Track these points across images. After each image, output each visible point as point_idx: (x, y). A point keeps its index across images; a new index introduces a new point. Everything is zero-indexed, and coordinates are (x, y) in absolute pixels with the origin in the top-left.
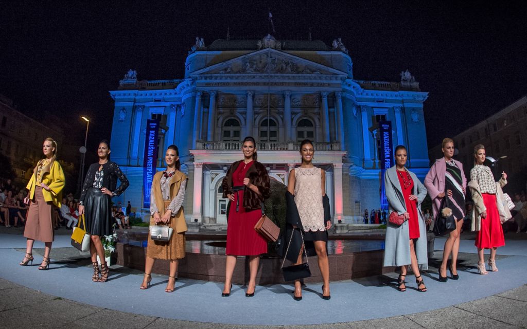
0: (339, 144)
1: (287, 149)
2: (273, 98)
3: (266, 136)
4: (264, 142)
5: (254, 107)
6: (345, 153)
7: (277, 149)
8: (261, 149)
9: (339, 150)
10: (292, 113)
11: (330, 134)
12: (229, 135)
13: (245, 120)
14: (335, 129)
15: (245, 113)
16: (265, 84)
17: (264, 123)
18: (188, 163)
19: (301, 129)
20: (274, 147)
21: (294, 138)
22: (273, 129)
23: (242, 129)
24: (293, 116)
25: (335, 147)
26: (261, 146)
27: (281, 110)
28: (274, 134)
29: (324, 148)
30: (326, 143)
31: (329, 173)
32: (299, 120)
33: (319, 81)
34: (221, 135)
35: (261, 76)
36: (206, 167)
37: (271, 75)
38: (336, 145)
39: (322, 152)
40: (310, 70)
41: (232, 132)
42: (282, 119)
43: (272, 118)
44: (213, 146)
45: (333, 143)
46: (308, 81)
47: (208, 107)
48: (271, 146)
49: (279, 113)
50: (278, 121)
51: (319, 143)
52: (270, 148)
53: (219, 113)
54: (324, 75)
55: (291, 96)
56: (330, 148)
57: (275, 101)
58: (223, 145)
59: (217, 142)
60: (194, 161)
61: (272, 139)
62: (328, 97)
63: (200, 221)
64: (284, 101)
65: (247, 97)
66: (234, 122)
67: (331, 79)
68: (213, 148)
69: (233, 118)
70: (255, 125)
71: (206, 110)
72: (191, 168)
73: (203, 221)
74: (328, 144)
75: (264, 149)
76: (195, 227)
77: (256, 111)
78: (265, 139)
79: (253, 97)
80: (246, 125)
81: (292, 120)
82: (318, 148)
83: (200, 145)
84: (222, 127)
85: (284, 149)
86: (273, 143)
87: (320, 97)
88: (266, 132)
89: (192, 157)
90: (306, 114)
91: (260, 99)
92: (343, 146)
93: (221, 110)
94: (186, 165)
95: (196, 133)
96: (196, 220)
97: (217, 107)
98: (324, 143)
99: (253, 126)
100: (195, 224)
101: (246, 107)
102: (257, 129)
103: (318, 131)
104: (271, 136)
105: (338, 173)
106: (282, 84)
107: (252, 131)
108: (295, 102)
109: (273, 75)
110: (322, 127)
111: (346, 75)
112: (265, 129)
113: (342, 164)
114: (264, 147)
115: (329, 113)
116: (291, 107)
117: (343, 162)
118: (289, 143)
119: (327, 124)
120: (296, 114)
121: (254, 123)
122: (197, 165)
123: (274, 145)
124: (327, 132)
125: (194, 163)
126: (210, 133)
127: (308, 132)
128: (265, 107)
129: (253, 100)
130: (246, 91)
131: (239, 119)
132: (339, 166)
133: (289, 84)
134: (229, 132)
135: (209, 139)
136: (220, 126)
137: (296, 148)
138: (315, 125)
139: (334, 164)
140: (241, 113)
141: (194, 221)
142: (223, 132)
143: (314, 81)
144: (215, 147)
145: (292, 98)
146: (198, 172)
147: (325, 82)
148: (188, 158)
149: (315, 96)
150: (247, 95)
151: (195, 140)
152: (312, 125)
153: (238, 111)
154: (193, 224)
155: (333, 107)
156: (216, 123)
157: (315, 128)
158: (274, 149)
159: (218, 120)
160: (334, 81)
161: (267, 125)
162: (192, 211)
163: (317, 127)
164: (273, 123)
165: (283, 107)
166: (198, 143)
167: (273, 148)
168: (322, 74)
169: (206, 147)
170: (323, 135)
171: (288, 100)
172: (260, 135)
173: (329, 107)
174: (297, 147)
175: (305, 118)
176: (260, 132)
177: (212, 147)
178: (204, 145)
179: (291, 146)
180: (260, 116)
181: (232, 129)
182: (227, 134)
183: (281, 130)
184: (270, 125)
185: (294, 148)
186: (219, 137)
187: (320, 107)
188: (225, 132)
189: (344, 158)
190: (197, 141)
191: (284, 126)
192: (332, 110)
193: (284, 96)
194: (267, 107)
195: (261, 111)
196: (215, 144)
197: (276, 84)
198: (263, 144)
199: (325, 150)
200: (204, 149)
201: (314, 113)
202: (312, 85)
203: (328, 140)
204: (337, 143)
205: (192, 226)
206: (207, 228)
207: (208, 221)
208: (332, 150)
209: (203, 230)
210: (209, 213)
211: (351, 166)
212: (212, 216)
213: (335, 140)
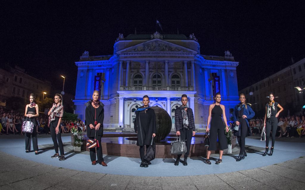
1: (166, 90)
2: (159, 64)
3: (156, 83)
4: (155, 86)
5: (149, 68)
6: (196, 92)
7: (161, 90)
8: (153, 90)
9: (193, 91)
10: (169, 72)
12: (137, 83)
13: (145, 75)
14: (191, 80)
15: (145, 72)
16: (155, 57)
17: (155, 77)
18: (116, 97)
19: (173, 80)
20: (160, 89)
21: (170, 85)
22: (159, 79)
23: (143, 79)
24: (169, 73)
25: (191, 89)
26: (153, 88)
27: (163, 70)
28: (159, 82)
29: (185, 89)
32: (172, 75)
33: (183, 55)
34: (133, 82)
35: (153, 53)
36: (125, 99)
37: (158, 52)
39: (184, 92)
40: (178, 50)
41: (138, 81)
42: (164, 75)
43: (159, 74)
46: (177, 55)
47: (126, 69)
48: (158, 88)
49: (162, 72)
50: (161, 76)
51: (183, 87)
52: (157, 89)
53: (132, 72)
54: (185, 53)
55: (168, 63)
56: (188, 89)
57: (161, 65)
58: (134, 88)
59: (130, 87)
61: (159, 84)
62: (187, 63)
63: (122, 127)
64: (165, 65)
65: (146, 63)
66: (139, 76)
67: (189, 54)
69: (138, 74)
71: (124, 70)
72: (118, 100)
73: (124, 127)
74: (187, 87)
76: (120, 130)
77: (150, 70)
78: (155, 84)
79: (149, 63)
80: (145, 78)
81: (169, 75)
84: (133, 79)
85: (165, 90)
86: (159, 87)
87: (183, 63)
88: (156, 81)
89: (118, 94)
90: (176, 72)
91: (152, 64)
92: (194, 88)
93: (133, 70)
94: (115, 98)
95: (120, 82)
96: (120, 126)
97: (131, 69)
98: (185, 87)
99: (149, 78)
100: (120, 128)
101: (145, 69)
102: (151, 79)
103: (182, 80)
106: (164, 57)
107: (149, 80)
108: (170, 66)
109: (159, 52)
110: (184, 79)
111: (196, 53)
112: (155, 79)
113: (194, 98)
114: (155, 89)
115: (188, 71)
116: (168, 68)
118: (167, 87)
119: (186, 77)
120: (170, 72)
121: (150, 76)
122: (121, 98)
123: (160, 88)
124: (187, 81)
125: (119, 97)
126: (127, 82)
127: (177, 81)
128: (155, 68)
129: (149, 65)
130: (145, 60)
131: (142, 74)
132: (192, 99)
133: (167, 57)
135: (127, 85)
138: (181, 78)
139: (190, 98)
140: (142, 72)
143: (180, 55)
144: (130, 89)
145: (169, 63)
146: (121, 102)
147: (185, 55)
148: (116, 95)
149: (180, 63)
150: (146, 62)
151: (120, 85)
152: (179, 78)
153: (141, 70)
155: (190, 69)
156: (130, 77)
157: (181, 79)
158: (160, 90)
159: (131, 75)
160: (190, 55)
161: (156, 78)
162: (118, 122)
164: (159, 77)
165: (164, 68)
166: (121, 87)
168: (184, 52)
170: (185, 83)
171: (166, 65)
172: (152, 83)
173: (188, 69)
174: (171, 89)
175: (176, 74)
176: (152, 81)
177: (128, 89)
178: (124, 88)
179: (168, 88)
180: (153, 73)
181: (138, 80)
182: (135, 82)
183: (163, 80)
186: (131, 84)
187: (183, 68)
188: (135, 81)
189: (195, 95)
191: (165, 78)
192: (189, 70)
193: (165, 63)
194: (156, 68)
195: (153, 70)
197: (160, 57)
199: (186, 91)
200: (124, 90)
201: (180, 72)
202: (179, 57)
203: (187, 85)
204: (191, 87)
205: (118, 129)
206: (126, 130)
207: (126, 127)
208: (189, 90)
209: (124, 131)
210: (127, 122)
211: (199, 99)
212: (128, 124)
213: (191, 85)
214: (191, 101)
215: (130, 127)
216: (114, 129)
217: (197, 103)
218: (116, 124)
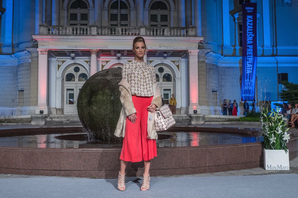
0: (195, 29)
1: (139, 34)
3: (117, 20)
4: (115, 27)
6: (202, 39)
7: (129, 34)
8: (111, 34)
9: (196, 36)
11: (186, 17)
12: (76, 19)
13: (94, 2)
14: (191, 12)
17: (114, 6)
18: (31, 50)
19: (154, 12)
20: (126, 31)
21: (147, 23)
22: (124, 12)
23: (91, 12)
25: (191, 32)
26: (111, 31)
28: (125, 17)
29: (179, 33)
30: (181, 28)
31: (184, 60)
32: (153, 2)
36: (52, 54)
38: (192, 31)
39: (177, 38)
41: (79, 16)
42: (134, 1)
43: (123, 0)
44: (59, 31)
45: (189, 28)
48: (122, 31)
50: (129, 4)
51: (174, 28)
52: (121, 33)
56: (185, 33)
58: (69, 30)
59: (62, 27)
60: (37, 47)
61: (123, 23)
63: (46, 112)
66: (81, 4)
68: (59, 33)
70: (104, 7)
72: (34, 55)
73: (50, 112)
74: (183, 28)
75: (115, 34)
76: (40, 120)
78: (115, 23)
80: (94, 7)
81: (145, 2)
82: (172, 33)
83: (44, 30)
84: (68, 10)
85: (135, 34)
86: (124, 28)
88: (116, 15)
89: (36, 43)
92: (199, 31)
94: (29, 52)
95: (38, 16)
96: (42, 112)
98: (179, 28)
99: (102, 9)
100: (40, 116)
102: (107, 11)
103: (173, 14)
104: (122, 19)
105: (194, 61)
107: (101, 14)
110: (178, 11)
112: (115, 11)
113: (198, 50)
114: (115, 31)
117: (199, 48)
118: (141, 27)
119: (182, 7)
121: (104, 4)
122: (41, 52)
123: (125, 29)
124: (183, 16)
125: (38, 50)
126: (54, 16)
127: (161, 16)
132: (194, 53)
134: (76, 15)
135: (54, 23)
136: (66, 8)
137: (148, 33)
138: (170, 8)
139: (189, 51)
141: (39, 113)
142: (69, 15)
144: (61, 32)
146: (43, 60)
148: (31, 44)
151: (38, 23)
152: (167, 9)
154: (39, 116)
156: (61, 5)
157: (170, 11)
158: (126, 34)
159: (63, 1)
161: (117, 8)
162: (37, 101)
163: (172, 10)
164: (124, 6)
166: (42, 28)
167: (124, 33)
169: (51, 32)
170: (178, 19)
172: (110, 18)
176: (110, 15)
177: (57, 32)
178: (49, 30)
179: (143, 31)
181: (79, 12)
182: (73, 17)
183: (133, 14)
184: (121, 8)
185: (146, 33)
186: (64, 21)
188: (71, 15)
189: (200, 44)
190: (40, 26)
191: (136, 9)
196: (61, 28)
198: (113, 29)
199: (180, 36)
200: (49, 34)
203: (183, 25)
204: (192, 28)
205: (37, 118)
206: (54, 119)
207: (54, 112)
208: (187, 35)
209: (50, 122)
210: (56, 103)
211: (208, 53)
212: (59, 106)
213: (191, 24)
214: (190, 58)
215: (63, 113)
216: (27, 119)
217: (203, 62)
218: (31, 108)
